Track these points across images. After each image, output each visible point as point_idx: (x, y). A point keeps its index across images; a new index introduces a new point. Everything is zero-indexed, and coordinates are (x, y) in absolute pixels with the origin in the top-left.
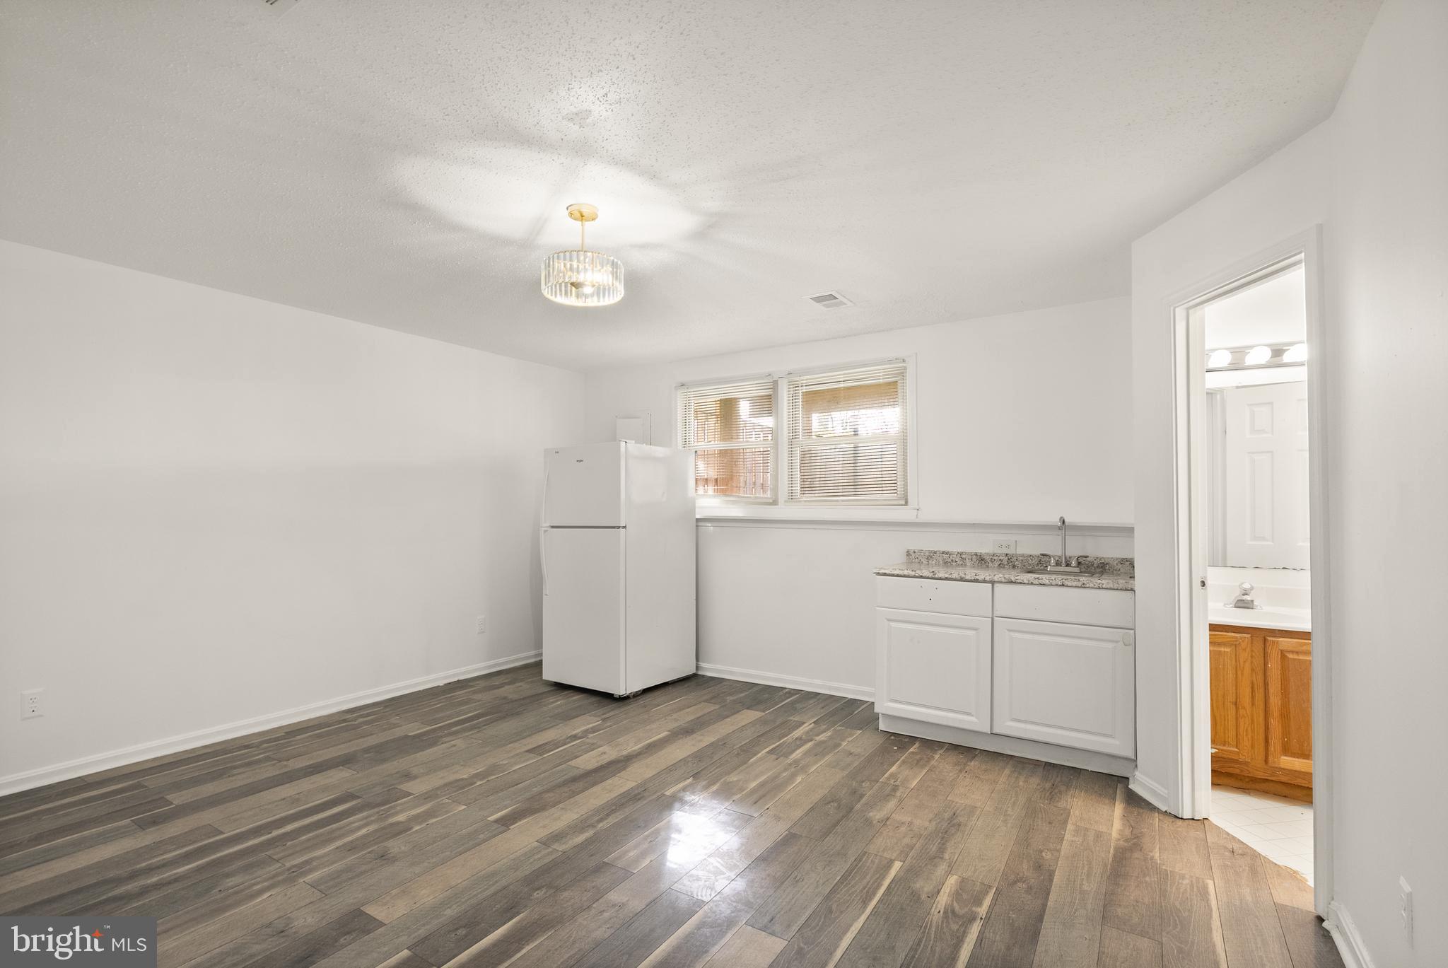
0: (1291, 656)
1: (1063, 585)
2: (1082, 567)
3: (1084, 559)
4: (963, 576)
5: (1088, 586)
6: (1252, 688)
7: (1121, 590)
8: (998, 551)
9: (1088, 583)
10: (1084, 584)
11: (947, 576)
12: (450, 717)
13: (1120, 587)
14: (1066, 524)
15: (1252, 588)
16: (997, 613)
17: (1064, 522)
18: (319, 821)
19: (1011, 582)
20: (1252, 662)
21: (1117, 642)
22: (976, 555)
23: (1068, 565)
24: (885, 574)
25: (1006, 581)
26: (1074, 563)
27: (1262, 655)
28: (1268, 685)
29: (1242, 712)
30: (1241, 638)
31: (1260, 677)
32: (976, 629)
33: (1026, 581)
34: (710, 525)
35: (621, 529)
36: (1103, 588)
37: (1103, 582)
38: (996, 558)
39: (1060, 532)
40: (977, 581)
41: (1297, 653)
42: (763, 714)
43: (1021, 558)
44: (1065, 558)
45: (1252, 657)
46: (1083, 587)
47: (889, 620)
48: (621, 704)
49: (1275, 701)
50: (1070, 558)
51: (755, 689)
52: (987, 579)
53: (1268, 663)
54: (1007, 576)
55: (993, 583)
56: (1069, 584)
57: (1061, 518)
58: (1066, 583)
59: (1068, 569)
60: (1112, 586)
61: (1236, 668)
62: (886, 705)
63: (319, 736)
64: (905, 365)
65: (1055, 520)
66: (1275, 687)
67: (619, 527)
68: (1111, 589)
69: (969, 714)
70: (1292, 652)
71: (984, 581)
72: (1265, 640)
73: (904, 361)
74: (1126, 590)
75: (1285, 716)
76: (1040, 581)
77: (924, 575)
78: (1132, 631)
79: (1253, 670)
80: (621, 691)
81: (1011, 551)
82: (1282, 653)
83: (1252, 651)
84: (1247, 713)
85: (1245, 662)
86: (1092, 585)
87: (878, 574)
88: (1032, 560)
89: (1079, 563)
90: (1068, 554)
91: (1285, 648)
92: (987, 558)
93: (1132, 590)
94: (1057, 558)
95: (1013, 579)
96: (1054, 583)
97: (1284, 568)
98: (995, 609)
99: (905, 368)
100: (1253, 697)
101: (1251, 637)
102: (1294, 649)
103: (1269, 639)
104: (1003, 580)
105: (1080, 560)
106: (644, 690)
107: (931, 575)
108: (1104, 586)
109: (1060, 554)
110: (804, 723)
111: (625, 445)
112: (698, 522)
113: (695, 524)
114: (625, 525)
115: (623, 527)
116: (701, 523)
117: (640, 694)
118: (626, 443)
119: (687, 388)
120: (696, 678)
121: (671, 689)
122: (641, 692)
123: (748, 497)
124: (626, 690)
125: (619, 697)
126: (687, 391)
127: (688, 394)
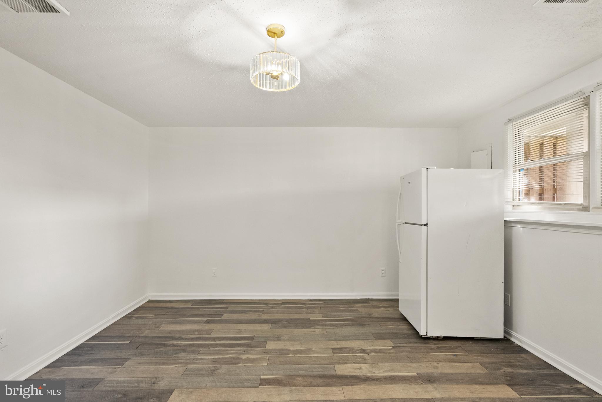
12: (335, 316)
18: (229, 344)
42: (519, 397)
48: (422, 341)
63: (287, 308)
80: (423, 333)
106: (444, 337)
111: (427, 170)
112: (507, 224)
113: (504, 226)
114: (427, 223)
115: (425, 225)
116: (513, 225)
117: (442, 339)
118: (427, 168)
119: (513, 122)
120: (504, 342)
121: (470, 344)
122: (442, 338)
123: (560, 204)
124: (427, 333)
125: (421, 336)
126: (512, 124)
127: (514, 126)
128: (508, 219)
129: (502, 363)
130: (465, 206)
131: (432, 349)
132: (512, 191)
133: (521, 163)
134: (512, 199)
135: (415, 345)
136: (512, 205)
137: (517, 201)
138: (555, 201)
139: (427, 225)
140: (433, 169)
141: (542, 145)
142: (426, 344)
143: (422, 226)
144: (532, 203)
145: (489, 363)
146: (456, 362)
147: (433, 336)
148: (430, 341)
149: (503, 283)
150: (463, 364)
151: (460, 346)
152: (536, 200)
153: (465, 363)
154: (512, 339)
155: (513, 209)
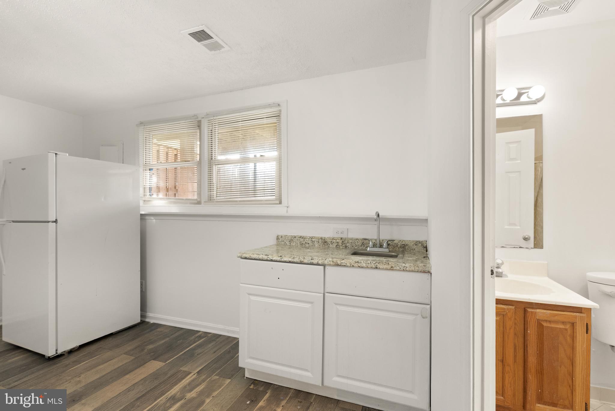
0: (545, 324)
1: (376, 268)
2: (391, 247)
3: (392, 242)
4: (302, 260)
5: (395, 268)
6: (515, 348)
7: (420, 272)
8: (336, 236)
9: (395, 266)
10: (392, 267)
11: (290, 260)
13: (420, 269)
14: (380, 217)
15: (502, 264)
16: (327, 290)
17: (378, 215)
19: (338, 265)
20: (515, 328)
21: (417, 315)
22: (322, 239)
23: (381, 246)
24: (246, 258)
25: (334, 264)
26: (385, 245)
27: (523, 322)
28: (527, 347)
29: (507, 369)
30: (508, 309)
31: (521, 340)
32: (312, 303)
33: (348, 264)
34: (153, 218)
35: (50, 224)
36: (406, 271)
37: (407, 265)
38: (334, 241)
39: (376, 223)
40: (312, 264)
41: (550, 322)
42: (164, 364)
43: (350, 241)
44: (379, 241)
45: (515, 324)
46: (392, 269)
47: (249, 294)
48: (51, 362)
49: (532, 360)
50: (383, 241)
51: (181, 332)
52: (320, 262)
53: (527, 330)
54: (335, 260)
55: (324, 265)
56: (381, 267)
57: (377, 212)
58: (379, 266)
59: (381, 250)
60: (413, 269)
61: (503, 333)
62: (247, 361)
64: (280, 108)
65: (373, 215)
66: (532, 350)
67: (48, 222)
68: (412, 271)
69: (306, 370)
70: (546, 321)
71: (318, 264)
72: (525, 311)
73: (279, 105)
74: (424, 272)
75: (540, 372)
76: (359, 265)
77: (274, 259)
78: (429, 306)
79: (515, 334)
80: (51, 353)
81: (344, 236)
82: (538, 321)
83: (515, 319)
84: (511, 369)
85: (510, 329)
86: (398, 268)
87: (242, 258)
88: (358, 242)
89: (388, 245)
90: (382, 238)
91: (541, 318)
92: (329, 241)
93: (429, 272)
94: (374, 241)
95: (339, 262)
96: (370, 266)
97: (520, 247)
98: (326, 286)
99: (280, 111)
100: (515, 356)
101: (515, 308)
102: (549, 319)
103: (529, 310)
104: (332, 263)
105: (389, 242)
106: (79, 346)
107: (279, 259)
108: (407, 269)
109: (376, 238)
110: (190, 373)
111: (56, 156)
112: (143, 217)
113: (141, 219)
114: (56, 220)
115: (53, 222)
116: (147, 218)
117: (77, 350)
118: (56, 154)
119: (144, 125)
120: (141, 325)
121: (110, 340)
122: (77, 348)
123: (183, 199)
124: (56, 350)
125: (49, 357)
126: (144, 127)
127: (145, 129)
128: (143, 213)
129: (144, 344)
130: (103, 200)
131: (66, 366)
132: (143, 188)
133: (150, 163)
134: (143, 195)
135: (41, 372)
136: (143, 200)
137: (148, 196)
138: (176, 197)
139: (56, 221)
140: (64, 156)
141: (158, 152)
142: (57, 364)
143: (49, 223)
144: (161, 199)
145: (133, 350)
146: (99, 365)
147: (65, 351)
148: (61, 359)
149: (140, 271)
150: (108, 363)
151: (100, 348)
152: (163, 196)
153: (110, 360)
154: (147, 320)
155: (144, 204)
